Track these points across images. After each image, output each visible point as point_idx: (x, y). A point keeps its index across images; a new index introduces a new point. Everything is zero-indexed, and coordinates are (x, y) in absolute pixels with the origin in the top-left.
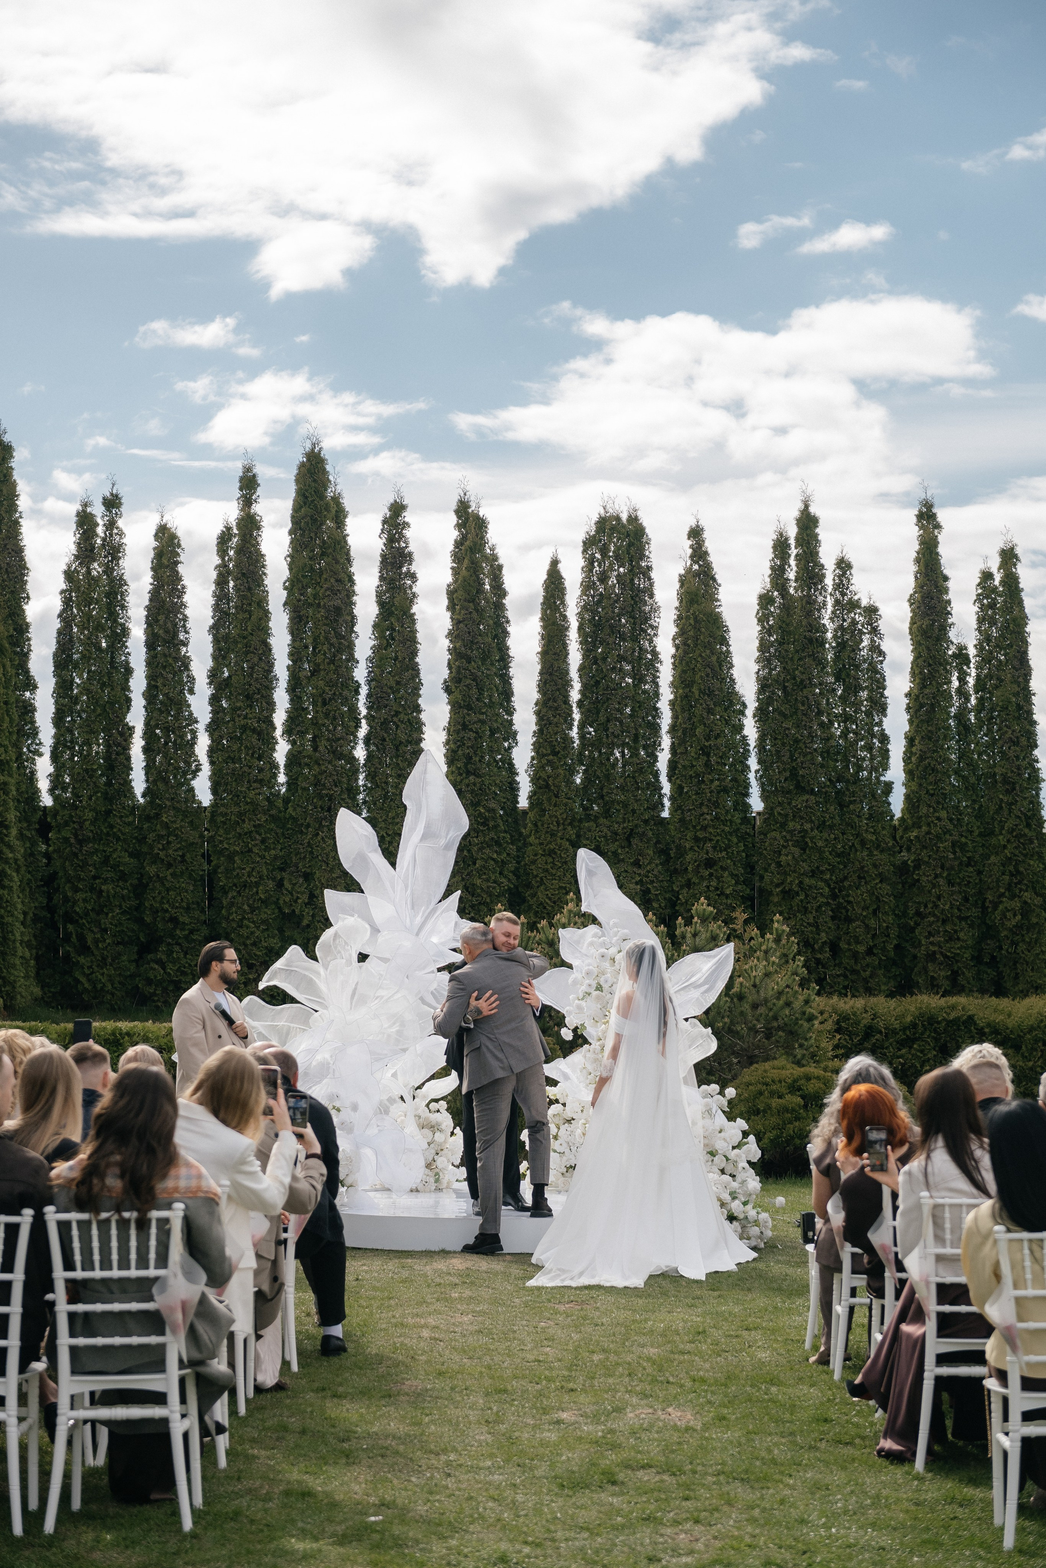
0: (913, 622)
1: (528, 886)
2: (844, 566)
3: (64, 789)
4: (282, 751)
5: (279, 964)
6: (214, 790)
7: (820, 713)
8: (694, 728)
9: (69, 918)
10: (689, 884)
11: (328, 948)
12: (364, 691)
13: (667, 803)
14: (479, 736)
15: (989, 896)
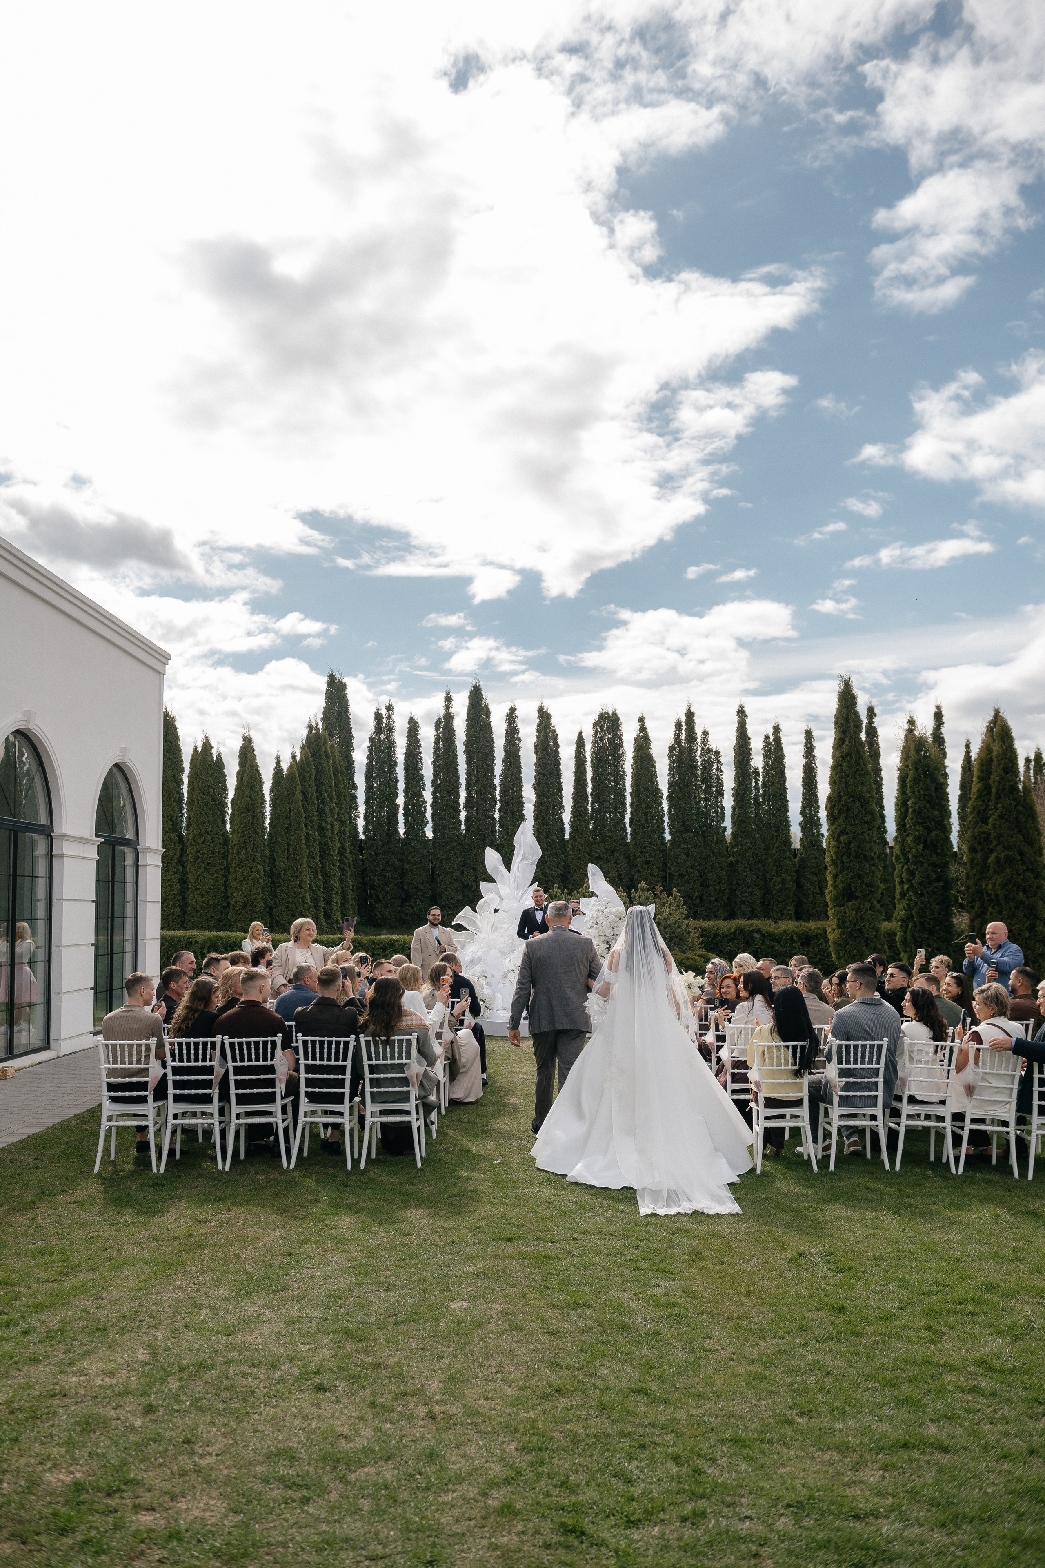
0: (735, 758)
1: (569, 872)
2: (705, 733)
3: (370, 831)
4: (463, 815)
5: (460, 914)
6: (434, 832)
7: (695, 797)
8: (641, 804)
9: (372, 888)
10: (638, 872)
11: (482, 908)
12: (498, 789)
13: (629, 836)
14: (548, 808)
15: (768, 876)
